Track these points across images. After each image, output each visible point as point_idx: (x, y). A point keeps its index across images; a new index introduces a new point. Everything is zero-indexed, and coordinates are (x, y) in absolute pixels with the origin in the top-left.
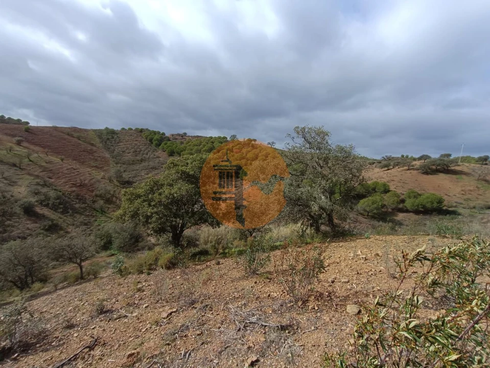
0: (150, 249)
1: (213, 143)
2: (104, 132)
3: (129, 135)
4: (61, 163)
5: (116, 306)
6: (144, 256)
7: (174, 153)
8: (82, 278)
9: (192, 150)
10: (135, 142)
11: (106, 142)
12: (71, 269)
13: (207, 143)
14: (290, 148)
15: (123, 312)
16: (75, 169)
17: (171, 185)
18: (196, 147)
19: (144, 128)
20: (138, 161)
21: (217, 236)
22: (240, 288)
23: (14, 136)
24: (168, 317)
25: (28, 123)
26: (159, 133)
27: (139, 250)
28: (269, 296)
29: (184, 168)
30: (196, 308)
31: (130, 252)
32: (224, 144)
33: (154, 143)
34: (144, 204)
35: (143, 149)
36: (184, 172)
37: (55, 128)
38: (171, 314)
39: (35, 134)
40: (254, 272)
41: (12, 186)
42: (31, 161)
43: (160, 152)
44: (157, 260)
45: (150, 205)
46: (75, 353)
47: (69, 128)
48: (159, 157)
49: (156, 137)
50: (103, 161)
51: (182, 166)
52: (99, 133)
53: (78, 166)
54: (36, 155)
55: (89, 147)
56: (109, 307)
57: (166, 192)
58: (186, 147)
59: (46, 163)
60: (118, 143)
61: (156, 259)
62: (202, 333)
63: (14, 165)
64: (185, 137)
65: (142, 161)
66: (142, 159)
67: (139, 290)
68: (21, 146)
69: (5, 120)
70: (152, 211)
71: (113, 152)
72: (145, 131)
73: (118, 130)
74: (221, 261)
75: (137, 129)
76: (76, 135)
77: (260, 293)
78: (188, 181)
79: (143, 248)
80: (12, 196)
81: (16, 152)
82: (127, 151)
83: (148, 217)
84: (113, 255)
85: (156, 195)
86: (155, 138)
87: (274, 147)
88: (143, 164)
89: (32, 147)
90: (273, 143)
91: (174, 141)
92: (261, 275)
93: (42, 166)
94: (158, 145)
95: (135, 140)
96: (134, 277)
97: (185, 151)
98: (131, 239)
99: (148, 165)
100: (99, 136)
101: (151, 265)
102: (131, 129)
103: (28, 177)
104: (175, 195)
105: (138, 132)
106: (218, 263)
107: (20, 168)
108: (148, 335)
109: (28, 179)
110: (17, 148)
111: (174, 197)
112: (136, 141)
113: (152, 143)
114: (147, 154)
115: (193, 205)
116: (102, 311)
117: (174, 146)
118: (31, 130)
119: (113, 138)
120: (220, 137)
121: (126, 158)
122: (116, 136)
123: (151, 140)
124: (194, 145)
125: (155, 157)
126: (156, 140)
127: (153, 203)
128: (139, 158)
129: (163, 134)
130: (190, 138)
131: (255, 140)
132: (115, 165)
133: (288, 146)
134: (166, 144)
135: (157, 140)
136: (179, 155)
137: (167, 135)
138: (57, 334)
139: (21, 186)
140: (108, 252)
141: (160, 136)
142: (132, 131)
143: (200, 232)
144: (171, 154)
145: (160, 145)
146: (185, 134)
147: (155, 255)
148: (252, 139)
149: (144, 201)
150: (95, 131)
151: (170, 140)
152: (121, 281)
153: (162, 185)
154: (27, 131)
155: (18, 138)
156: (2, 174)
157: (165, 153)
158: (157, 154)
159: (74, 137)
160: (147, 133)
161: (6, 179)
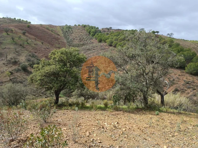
2: (65, 27)
3: (78, 29)
4: (42, 45)
7: (102, 40)
9: (112, 39)
10: (81, 33)
11: (65, 33)
16: (47, 49)
18: (115, 37)
19: (86, 25)
20: (81, 45)
25: (30, 23)
26: (95, 27)
33: (91, 34)
35: (84, 38)
37: (41, 25)
39: (31, 29)
41: (19, 56)
42: (28, 43)
43: (94, 39)
47: (48, 25)
48: (93, 43)
49: (93, 30)
50: (63, 44)
52: (62, 28)
53: (50, 47)
54: (31, 40)
55: (57, 36)
58: (109, 37)
59: (35, 45)
60: (72, 34)
63: (21, 45)
64: (111, 30)
65: (83, 45)
66: (83, 44)
68: (25, 35)
69: (21, 21)
71: (68, 39)
72: (87, 27)
73: (72, 26)
75: (83, 25)
76: (50, 29)
80: (19, 61)
81: (22, 39)
82: (76, 39)
86: (92, 31)
88: (84, 47)
89: (30, 36)
90: (172, 34)
91: (103, 32)
93: (33, 46)
94: (93, 35)
97: (108, 39)
99: (86, 48)
100: (62, 30)
102: (79, 25)
103: (26, 51)
105: (83, 27)
107: (23, 47)
109: (26, 53)
110: (23, 36)
112: (82, 32)
114: (86, 41)
117: (102, 36)
118: (30, 26)
119: (69, 31)
120: (132, 30)
121: (75, 43)
122: (71, 30)
123: (89, 32)
124: (115, 36)
125: (91, 42)
128: (82, 43)
129: (98, 28)
130: (114, 31)
131: (158, 32)
132: (68, 47)
134: (98, 35)
135: (93, 32)
137: (100, 29)
139: (23, 56)
141: (95, 29)
142: (80, 27)
144: (100, 41)
145: (94, 35)
146: (111, 28)
148: (155, 31)
150: (60, 27)
151: (101, 32)
154: (28, 27)
155: (23, 31)
156: (16, 49)
157: (97, 40)
158: (92, 41)
159: (50, 30)
160: (87, 28)
161: (17, 52)
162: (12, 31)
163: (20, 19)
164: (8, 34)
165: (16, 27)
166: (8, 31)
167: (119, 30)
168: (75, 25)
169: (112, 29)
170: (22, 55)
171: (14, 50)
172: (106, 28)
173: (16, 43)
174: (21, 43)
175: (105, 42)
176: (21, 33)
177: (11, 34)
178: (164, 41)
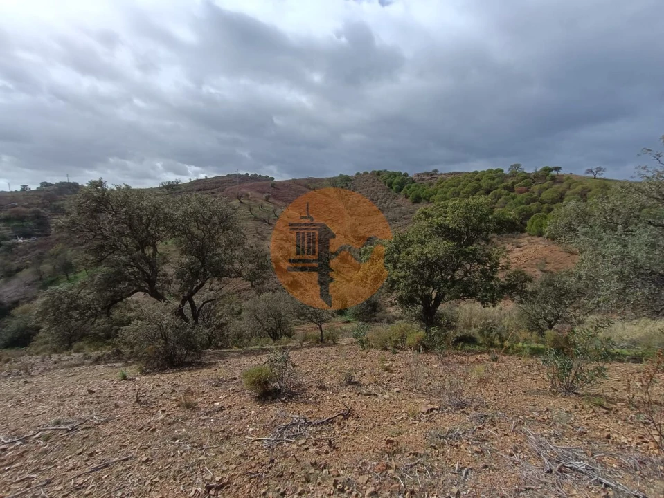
0: (389, 322)
1: (478, 180)
2: (339, 180)
3: (364, 180)
5: (363, 381)
6: (383, 329)
7: (420, 198)
8: (322, 341)
9: (446, 193)
10: (372, 189)
12: (310, 328)
13: (470, 182)
14: (650, 175)
15: (372, 389)
17: (423, 242)
18: (452, 189)
19: (381, 170)
21: (486, 319)
22: (543, 408)
23: (263, 192)
24: (427, 412)
25: (273, 179)
26: (400, 174)
27: (376, 321)
28: (608, 437)
29: (440, 220)
30: (468, 414)
31: (366, 322)
32: (496, 180)
33: (394, 187)
34: (389, 265)
35: (380, 197)
36: (440, 226)
37: (294, 181)
38: (432, 410)
39: (278, 189)
40: (570, 390)
41: (264, 240)
42: (276, 216)
43: (401, 199)
44: (403, 337)
45: (395, 267)
46: (331, 416)
47: (306, 179)
48: (400, 206)
49: (397, 179)
51: (437, 217)
52: (333, 181)
54: (280, 210)
56: (356, 379)
57: (417, 251)
58: (437, 190)
61: (403, 335)
62: (482, 452)
63: (264, 221)
64: (436, 176)
67: (387, 369)
68: (269, 201)
69: (257, 178)
70: (399, 275)
72: (382, 174)
73: (352, 176)
74: (501, 357)
75: (373, 172)
76: (312, 186)
77: (586, 427)
78: (446, 236)
79: (381, 320)
81: (266, 209)
83: (393, 282)
84: (348, 322)
85: (403, 254)
86: (395, 182)
87: (602, 177)
89: (277, 202)
90: (599, 169)
91: (420, 182)
92: (588, 397)
94: (399, 190)
95: (371, 185)
96: (378, 352)
97: (435, 194)
98: (367, 306)
99: (387, 217)
100: (333, 185)
101: (396, 342)
102: (366, 173)
104: (429, 256)
105: (375, 176)
106: (496, 360)
107: (269, 224)
108: (405, 426)
110: (266, 204)
111: (427, 259)
112: (373, 186)
113: (392, 188)
114: (385, 203)
115: (454, 271)
116: (350, 382)
117: (420, 189)
119: (347, 186)
120: (490, 171)
122: (350, 184)
123: (390, 185)
125: (396, 205)
126: (396, 184)
127: (399, 265)
129: (406, 175)
130: (443, 176)
131: (557, 169)
133: (643, 172)
134: (408, 188)
135: (398, 183)
136: (428, 200)
137: (410, 175)
138: (312, 391)
139: (269, 241)
140: (344, 318)
141: (401, 178)
142: (368, 175)
143: (457, 309)
144: (417, 200)
145: (401, 190)
146: (436, 171)
147: (401, 331)
148: (550, 167)
149: (388, 262)
150: (329, 179)
151: (414, 182)
152: (364, 352)
153: (411, 242)
154: (272, 187)
155: (266, 194)
156: (257, 229)
157: (408, 200)
158: (397, 201)
159: (310, 189)
160: (385, 176)
161: (259, 234)
162: (248, 195)
163: (256, 175)
164: (241, 202)
165: (251, 188)
166: (241, 197)
167: (454, 173)
168: (358, 174)
169: (439, 173)
170: (268, 238)
171: (254, 229)
172: (423, 172)
173: (256, 217)
174: (265, 216)
175: (429, 202)
176: (262, 199)
177: (246, 201)
178: (584, 188)
